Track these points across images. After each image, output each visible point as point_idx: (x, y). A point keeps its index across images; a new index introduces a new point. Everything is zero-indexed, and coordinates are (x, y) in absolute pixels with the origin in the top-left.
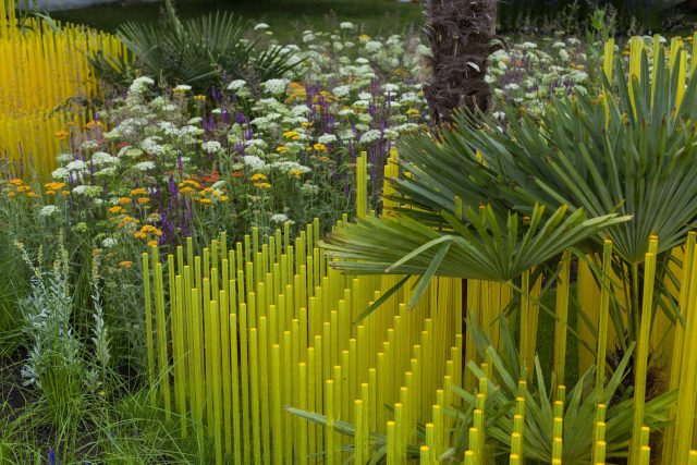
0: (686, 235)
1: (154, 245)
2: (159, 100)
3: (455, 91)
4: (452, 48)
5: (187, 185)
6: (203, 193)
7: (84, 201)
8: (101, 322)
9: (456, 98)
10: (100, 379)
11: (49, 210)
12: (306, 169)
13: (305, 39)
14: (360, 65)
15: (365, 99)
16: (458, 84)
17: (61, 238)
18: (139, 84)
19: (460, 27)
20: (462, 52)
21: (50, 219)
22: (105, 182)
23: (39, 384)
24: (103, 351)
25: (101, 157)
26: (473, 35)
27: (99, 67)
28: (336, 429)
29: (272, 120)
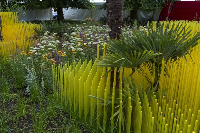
0: (169, 58)
1: (54, 64)
2: (50, 36)
3: (115, 33)
4: (114, 24)
5: (59, 52)
6: (62, 54)
7: (37, 56)
8: (43, 80)
9: (115, 34)
10: (43, 92)
11: (29, 58)
12: (82, 49)
13: (76, 26)
14: (89, 30)
15: (92, 36)
16: (116, 31)
17: (33, 64)
18: (46, 33)
19: (116, 20)
20: (117, 25)
21: (29, 60)
22: (42, 52)
23: (29, 94)
24: (43, 86)
25: (41, 47)
26: (119, 21)
27: (36, 31)
28: (99, 99)
29: (74, 40)
